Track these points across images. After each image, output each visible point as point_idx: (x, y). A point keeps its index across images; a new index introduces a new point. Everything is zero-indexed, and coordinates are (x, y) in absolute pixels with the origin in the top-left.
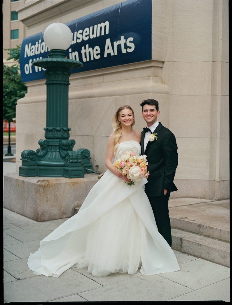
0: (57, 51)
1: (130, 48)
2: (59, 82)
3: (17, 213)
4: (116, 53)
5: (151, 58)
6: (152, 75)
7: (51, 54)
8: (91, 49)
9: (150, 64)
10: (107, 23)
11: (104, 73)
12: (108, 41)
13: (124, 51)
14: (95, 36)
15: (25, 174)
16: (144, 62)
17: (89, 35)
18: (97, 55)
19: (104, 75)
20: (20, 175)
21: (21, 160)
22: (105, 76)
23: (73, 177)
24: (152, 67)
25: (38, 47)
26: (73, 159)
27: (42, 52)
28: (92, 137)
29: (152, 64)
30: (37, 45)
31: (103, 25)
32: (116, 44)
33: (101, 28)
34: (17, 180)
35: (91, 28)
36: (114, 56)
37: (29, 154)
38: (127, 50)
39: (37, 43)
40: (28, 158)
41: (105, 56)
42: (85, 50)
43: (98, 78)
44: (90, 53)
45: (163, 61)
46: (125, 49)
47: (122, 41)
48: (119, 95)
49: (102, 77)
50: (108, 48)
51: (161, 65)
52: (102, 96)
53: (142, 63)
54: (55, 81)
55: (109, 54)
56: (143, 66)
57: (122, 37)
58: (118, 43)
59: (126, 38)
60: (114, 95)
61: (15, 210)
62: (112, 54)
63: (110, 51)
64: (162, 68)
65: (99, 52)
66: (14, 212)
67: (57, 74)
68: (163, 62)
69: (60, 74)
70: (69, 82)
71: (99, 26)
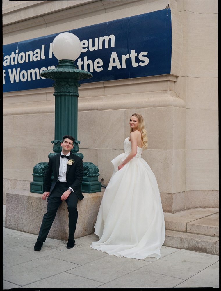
0: (66, 62)
1: (143, 62)
2: (72, 94)
3: (28, 233)
4: (124, 66)
5: (170, 73)
6: (168, 89)
7: (60, 64)
8: (90, 62)
9: (166, 78)
10: (112, 37)
11: (104, 86)
12: (114, 55)
13: (134, 64)
14: (96, 48)
15: (41, 191)
16: (159, 76)
17: (88, 47)
18: (99, 67)
19: (104, 87)
20: (31, 192)
21: (33, 175)
22: (106, 89)
23: (92, 191)
24: (168, 81)
25: (14, 58)
26: (92, 173)
27: (21, 62)
28: (95, 150)
29: (170, 78)
30: (13, 55)
31: (106, 38)
32: (124, 58)
33: (104, 41)
34: (29, 198)
35: (91, 40)
36: (122, 69)
37: (44, 169)
38: (138, 64)
39: (13, 53)
40: (43, 173)
41: (110, 68)
42: (82, 62)
43: (97, 90)
44: (88, 65)
45: (178, 75)
46: (136, 62)
47: (133, 54)
48: (131, 108)
49: (102, 90)
50: (114, 61)
51: (175, 80)
52: (107, 109)
53: (156, 76)
54: (67, 92)
55: (115, 68)
56: (158, 80)
57: (133, 51)
58: (128, 56)
59: (138, 52)
60: (124, 108)
61: (25, 229)
62: (119, 67)
63: (117, 64)
64: (175, 82)
65: (101, 64)
66: (25, 232)
67: (70, 85)
68: (177, 77)
69: (72, 85)
70: (78, 93)
71: (101, 39)
